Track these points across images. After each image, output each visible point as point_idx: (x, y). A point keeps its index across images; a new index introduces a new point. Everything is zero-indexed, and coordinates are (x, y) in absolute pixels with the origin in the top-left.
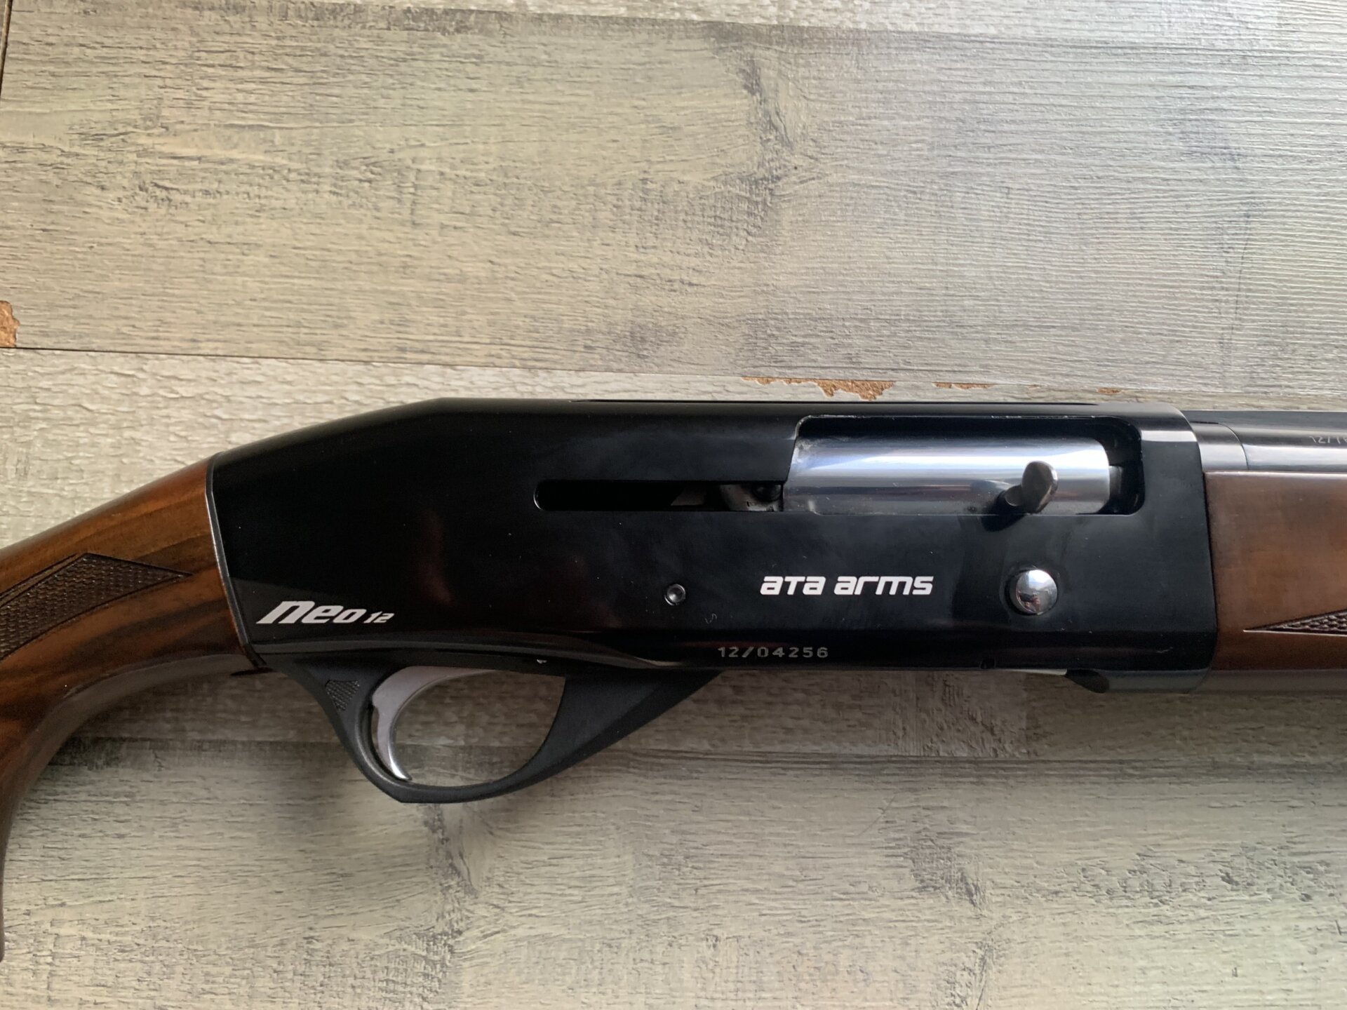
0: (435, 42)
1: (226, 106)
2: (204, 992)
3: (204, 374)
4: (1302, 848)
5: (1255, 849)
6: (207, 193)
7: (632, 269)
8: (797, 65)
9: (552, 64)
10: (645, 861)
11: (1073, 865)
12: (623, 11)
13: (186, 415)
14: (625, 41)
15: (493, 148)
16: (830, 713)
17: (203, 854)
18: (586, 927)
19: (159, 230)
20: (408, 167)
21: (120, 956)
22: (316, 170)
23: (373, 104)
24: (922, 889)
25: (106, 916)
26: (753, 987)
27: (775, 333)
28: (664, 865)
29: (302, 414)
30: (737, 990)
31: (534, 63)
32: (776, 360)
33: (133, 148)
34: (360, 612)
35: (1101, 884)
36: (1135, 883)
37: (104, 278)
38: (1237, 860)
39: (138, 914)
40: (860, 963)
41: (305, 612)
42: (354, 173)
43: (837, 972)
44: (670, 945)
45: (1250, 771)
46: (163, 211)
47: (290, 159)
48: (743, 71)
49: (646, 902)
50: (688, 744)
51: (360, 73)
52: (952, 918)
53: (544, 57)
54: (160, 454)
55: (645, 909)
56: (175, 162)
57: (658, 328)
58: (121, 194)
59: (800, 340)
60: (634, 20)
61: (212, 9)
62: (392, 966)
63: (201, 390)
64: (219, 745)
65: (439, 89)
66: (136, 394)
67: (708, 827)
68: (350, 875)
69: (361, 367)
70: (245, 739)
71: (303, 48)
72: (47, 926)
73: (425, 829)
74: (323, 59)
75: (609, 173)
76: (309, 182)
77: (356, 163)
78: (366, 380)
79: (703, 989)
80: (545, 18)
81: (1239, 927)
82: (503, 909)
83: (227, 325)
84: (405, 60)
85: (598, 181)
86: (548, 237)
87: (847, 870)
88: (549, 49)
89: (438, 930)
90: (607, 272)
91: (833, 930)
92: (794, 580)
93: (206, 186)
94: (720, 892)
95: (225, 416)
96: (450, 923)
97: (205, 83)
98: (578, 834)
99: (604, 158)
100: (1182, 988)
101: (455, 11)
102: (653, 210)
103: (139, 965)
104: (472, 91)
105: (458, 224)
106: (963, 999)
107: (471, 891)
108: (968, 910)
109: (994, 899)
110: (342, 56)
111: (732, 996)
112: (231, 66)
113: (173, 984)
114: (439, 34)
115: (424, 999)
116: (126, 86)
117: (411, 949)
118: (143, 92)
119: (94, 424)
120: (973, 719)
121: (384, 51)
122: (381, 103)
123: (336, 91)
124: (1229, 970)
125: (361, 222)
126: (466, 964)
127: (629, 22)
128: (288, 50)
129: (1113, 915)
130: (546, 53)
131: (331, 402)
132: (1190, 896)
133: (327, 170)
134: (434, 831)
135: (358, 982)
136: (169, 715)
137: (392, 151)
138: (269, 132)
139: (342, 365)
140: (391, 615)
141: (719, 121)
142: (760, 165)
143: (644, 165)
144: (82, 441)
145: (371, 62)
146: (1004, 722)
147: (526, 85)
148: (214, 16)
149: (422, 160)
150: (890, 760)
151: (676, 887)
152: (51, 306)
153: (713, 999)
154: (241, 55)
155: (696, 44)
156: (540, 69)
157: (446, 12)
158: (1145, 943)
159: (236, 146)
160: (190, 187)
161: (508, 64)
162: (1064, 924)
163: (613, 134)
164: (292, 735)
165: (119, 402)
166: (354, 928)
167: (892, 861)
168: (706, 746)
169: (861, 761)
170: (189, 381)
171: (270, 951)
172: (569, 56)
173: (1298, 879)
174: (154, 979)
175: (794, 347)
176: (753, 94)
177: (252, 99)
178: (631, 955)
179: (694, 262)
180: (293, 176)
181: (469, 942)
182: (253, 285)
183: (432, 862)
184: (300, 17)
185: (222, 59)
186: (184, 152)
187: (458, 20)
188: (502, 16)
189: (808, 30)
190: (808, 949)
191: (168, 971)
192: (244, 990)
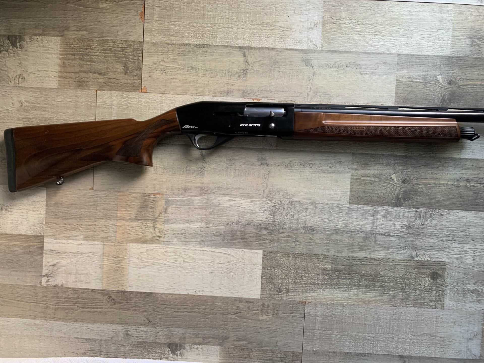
1: (173, 59)
2: (174, 173)
3: (171, 97)
4: (311, 161)
5: (305, 161)
7: (227, 83)
8: (251, 53)
9: (217, 52)
10: (227, 160)
11: (281, 162)
12: (226, 45)
13: (169, 102)
14: (227, 49)
15: (209, 65)
16: (251, 143)
18: (220, 168)
19: (164, 77)
20: (197, 68)
21: (164, 169)
24: (261, 165)
26: (240, 175)
27: (246, 92)
28: (230, 160)
31: (214, 52)
32: (246, 96)
33: (160, 65)
34: (194, 127)
35: (285, 165)
36: (289, 165)
37: (157, 83)
38: (302, 162)
39: (166, 164)
40: (254, 173)
41: (188, 127)
42: (190, 69)
43: (251, 174)
44: (230, 170)
45: (305, 151)
46: (165, 74)
47: (181, 67)
48: (243, 54)
50: (233, 146)
51: (190, 54)
52: (265, 168)
55: (227, 166)
56: (166, 67)
57: (231, 91)
58: (159, 71)
62: (197, 171)
63: (171, 99)
64: (175, 144)
65: (201, 56)
66: (163, 99)
68: (191, 161)
69: (191, 96)
71: (182, 50)
74: (185, 52)
75: (224, 69)
76: (184, 70)
77: (190, 67)
79: (234, 175)
80: (216, 46)
81: (302, 171)
82: (210, 165)
83: (174, 90)
84: (196, 52)
86: (216, 78)
88: (216, 50)
89: (202, 167)
90: (224, 83)
91: (250, 169)
92: (244, 124)
93: (170, 70)
94: (236, 164)
96: (204, 167)
97: (170, 55)
98: (219, 156)
99: (224, 67)
100: (294, 177)
102: (230, 74)
103: (166, 170)
104: (206, 57)
105: (204, 76)
106: (266, 178)
107: (206, 163)
108: (267, 167)
109: (271, 166)
110: (188, 51)
111: (238, 176)
114: (201, 48)
115: (200, 175)
116: (159, 56)
117: (199, 169)
118: (161, 57)
119: (157, 103)
120: (269, 144)
121: (193, 50)
122: (193, 58)
123: (187, 57)
124: (300, 176)
125: (191, 76)
126: (205, 171)
127: (227, 46)
129: (286, 169)
132: (296, 167)
133: (186, 68)
135: (192, 173)
136: (168, 140)
137: (195, 66)
138: (178, 63)
139: (189, 96)
140: (198, 127)
141: (239, 61)
142: (245, 68)
143: (229, 68)
144: (156, 105)
145: (192, 52)
146: (273, 144)
147: (213, 56)
148: (170, 45)
149: (199, 67)
150: (258, 149)
151: (231, 163)
152: (151, 87)
153: (235, 177)
154: (174, 51)
155: (237, 49)
158: (289, 172)
159: (174, 65)
160: (168, 70)
161: (211, 53)
162: (279, 169)
163: (225, 63)
164: (184, 143)
165: (161, 100)
166: (192, 167)
167: (258, 161)
168: (235, 146)
169: (255, 149)
170: (169, 97)
171: (182, 169)
172: (219, 51)
173: (310, 165)
175: (249, 94)
176: (244, 57)
177: (176, 58)
178: (225, 171)
179: (235, 82)
180: (182, 69)
181: (206, 169)
182: (177, 84)
183: (201, 159)
184: (182, 46)
185: (172, 52)
186: (167, 65)
187: (203, 46)
188: (210, 45)
189: (252, 47)
190: (247, 171)
191: (170, 171)
192: (179, 173)
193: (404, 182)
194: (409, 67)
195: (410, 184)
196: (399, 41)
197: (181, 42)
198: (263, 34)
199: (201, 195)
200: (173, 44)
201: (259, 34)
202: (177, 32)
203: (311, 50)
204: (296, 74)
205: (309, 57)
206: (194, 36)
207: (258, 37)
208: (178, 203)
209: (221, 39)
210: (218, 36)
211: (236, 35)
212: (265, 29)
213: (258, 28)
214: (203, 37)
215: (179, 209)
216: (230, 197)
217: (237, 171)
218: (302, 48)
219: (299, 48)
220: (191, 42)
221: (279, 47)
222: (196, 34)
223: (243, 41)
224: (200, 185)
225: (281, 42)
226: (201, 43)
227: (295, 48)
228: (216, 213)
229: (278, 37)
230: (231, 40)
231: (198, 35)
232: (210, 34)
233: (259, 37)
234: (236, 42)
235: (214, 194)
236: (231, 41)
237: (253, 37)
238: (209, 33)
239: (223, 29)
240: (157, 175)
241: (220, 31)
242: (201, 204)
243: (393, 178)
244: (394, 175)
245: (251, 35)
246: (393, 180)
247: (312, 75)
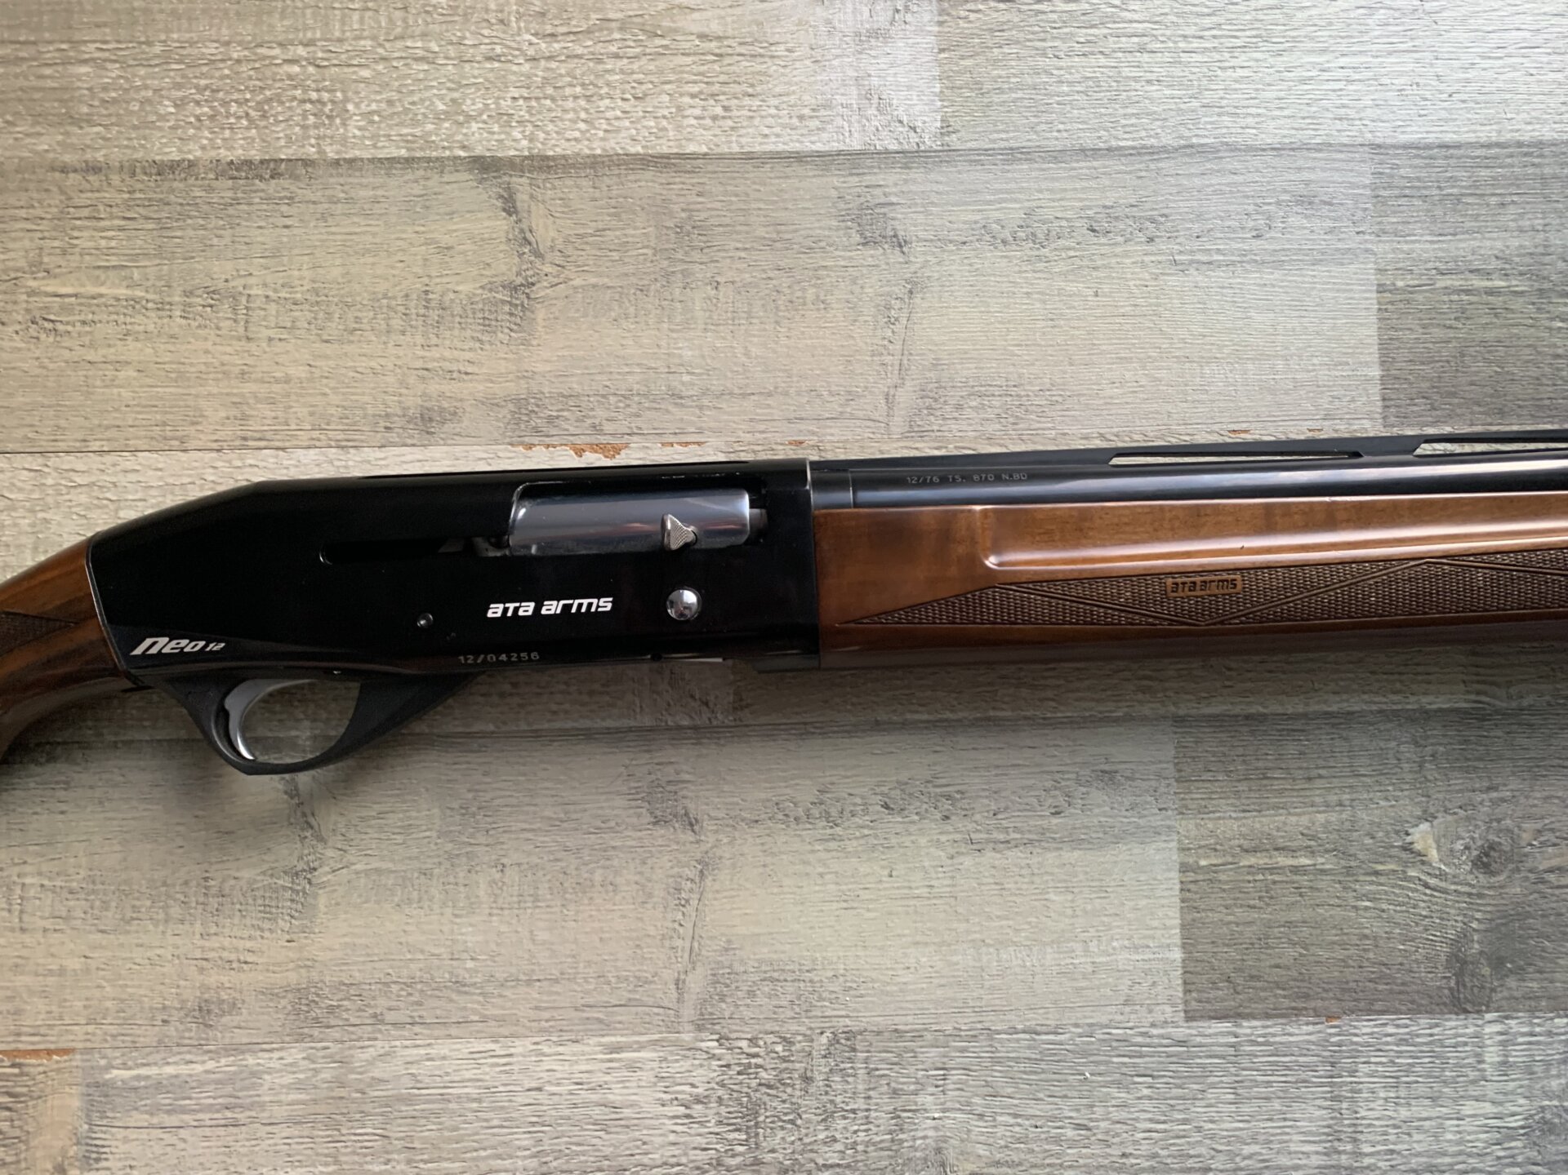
0: (254, 188)
1: (93, 251)
2: (133, 919)
3: (95, 466)
4: (943, 781)
5: (907, 784)
6: (84, 323)
7: (419, 364)
8: (545, 188)
9: (349, 200)
10: (448, 812)
11: (768, 800)
12: (403, 152)
13: (83, 499)
14: (406, 178)
15: (306, 274)
16: (586, 698)
17: (124, 823)
18: (408, 862)
19: (49, 355)
20: (240, 293)
21: (70, 896)
22: (167, 299)
23: (209, 242)
24: (655, 824)
25: (56, 870)
26: (531, 899)
27: (536, 409)
28: (463, 815)
29: (172, 493)
30: (519, 902)
31: (333, 201)
32: (537, 430)
33: (24, 290)
34: (202, 644)
35: (791, 814)
36: (815, 812)
37: (10, 395)
38: (893, 792)
39: (80, 867)
40: (610, 878)
41: (163, 645)
42: (199, 300)
43: (593, 886)
44: (469, 872)
45: (904, 726)
46: (51, 339)
47: (147, 291)
48: (502, 197)
49: (452, 841)
50: (477, 727)
51: (196, 217)
52: (678, 843)
53: (342, 195)
54: (66, 530)
55: (449, 846)
56: (57, 299)
57: (442, 410)
58: (18, 327)
59: (555, 414)
60: (413, 159)
61: (75, 171)
62: (267, 895)
63: (93, 479)
64: (129, 744)
65: (260, 227)
66: (44, 484)
67: (494, 786)
68: (233, 832)
69: (214, 455)
70: (148, 738)
71: (150, 200)
72: (15, 878)
73: (286, 797)
74: (166, 208)
75: (398, 288)
76: (163, 310)
77: (199, 292)
78: (219, 464)
79: (495, 902)
80: (342, 162)
81: (894, 841)
82: (345, 851)
83: (108, 428)
84: (231, 205)
85: (390, 295)
86: (352, 342)
87: (600, 812)
88: (346, 188)
89: (299, 868)
90: (400, 367)
91: (590, 855)
92: (511, 606)
93: (82, 317)
94: (505, 832)
95: (114, 498)
96: (308, 863)
97: (76, 234)
98: (398, 795)
99: (394, 276)
100: (850, 886)
101: (268, 161)
102: (434, 315)
103: (84, 902)
104: (286, 227)
105: (282, 337)
106: (687, 901)
107: (321, 839)
108: (690, 837)
109: (710, 828)
110: (181, 204)
111: (516, 906)
112: (95, 218)
113: (110, 914)
114: (257, 182)
115: (292, 917)
116: (14, 240)
117: (281, 882)
118: (27, 243)
119: (15, 509)
120: (692, 697)
121: (214, 197)
122: (215, 241)
123: (179, 233)
124: (886, 872)
125: (206, 339)
126: (321, 892)
127: (409, 162)
128: (138, 202)
129: (800, 836)
130: (343, 191)
131: (194, 483)
132: (857, 820)
133: (177, 299)
134: (292, 798)
135: (243, 908)
136: (90, 723)
137: (227, 281)
138: (128, 271)
139: (200, 454)
140: (223, 645)
141: (483, 240)
142: (518, 274)
143: (426, 280)
144: (6, 523)
145: (205, 208)
146: (716, 697)
147: (329, 219)
148: (78, 177)
149: (251, 287)
150: (630, 730)
151: (471, 830)
153: (502, 909)
154: (101, 208)
155: (466, 176)
156: (340, 205)
157: (262, 162)
158: (823, 855)
159: (102, 284)
160: (70, 318)
161: (314, 203)
162: (762, 844)
164: (183, 734)
165: (32, 491)
166: (238, 870)
167: (633, 803)
168: (491, 727)
169: (609, 731)
170: (83, 472)
171: (178, 888)
172: (363, 193)
173: (939, 804)
174: (96, 912)
175: (551, 420)
176: (510, 215)
177: (113, 244)
178: (441, 880)
179: (468, 355)
180: (150, 305)
181: (323, 875)
182: (126, 394)
183: (292, 820)
184: (145, 174)
185: (86, 212)
186: (63, 291)
187: (272, 169)
188: (307, 163)
189: (553, 158)
190: (571, 870)
191: (105, 906)
192: (161, 916)
193: (1486, 866)
194: (1439, 212)
195: (1518, 870)
196: (1370, 74)
197: (139, 155)
198: (608, 84)
199: (301, 1038)
200: (94, 169)
201: (583, 85)
202: (115, 101)
203: (887, 152)
204: (811, 293)
205: (877, 192)
206: (212, 118)
207: (582, 103)
208: (164, 1099)
209: (372, 122)
210: (350, 107)
211: (456, 95)
212: (617, 56)
213: (580, 51)
214: (264, 117)
215: (169, 1138)
216: (478, 1035)
217: (512, 874)
218: (836, 146)
219: (819, 147)
220: (199, 153)
221: (704, 149)
222: (225, 104)
223: (496, 128)
224: (293, 978)
225: (714, 118)
226: (255, 155)
227: (797, 147)
228: (399, 1144)
229: (693, 96)
230: (430, 127)
231: (234, 108)
232: (304, 101)
233: (588, 98)
234: (459, 137)
235: (382, 1022)
236: (430, 133)
237: (553, 99)
238: (298, 93)
239: (380, 67)
240: (27, 938)
241: (364, 80)
242: (303, 1097)
243: (1418, 847)
244: (1425, 826)
245: (538, 93)
246: (1420, 858)
247: (899, 291)
